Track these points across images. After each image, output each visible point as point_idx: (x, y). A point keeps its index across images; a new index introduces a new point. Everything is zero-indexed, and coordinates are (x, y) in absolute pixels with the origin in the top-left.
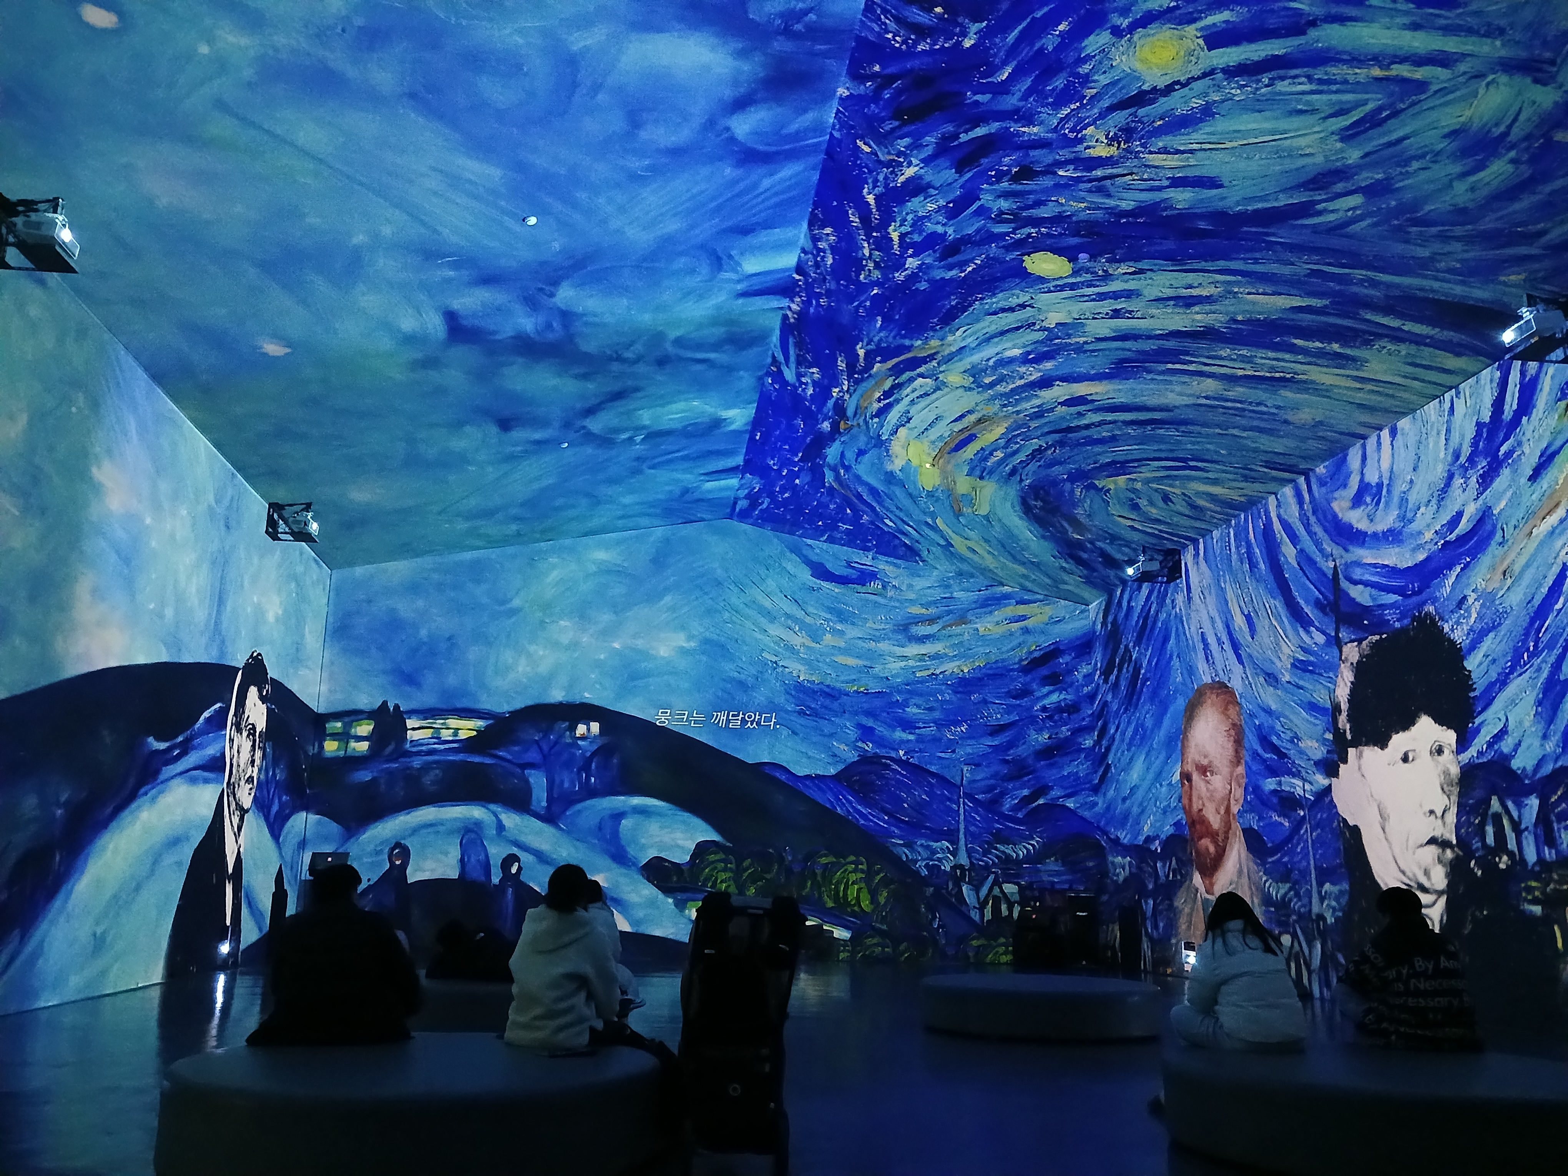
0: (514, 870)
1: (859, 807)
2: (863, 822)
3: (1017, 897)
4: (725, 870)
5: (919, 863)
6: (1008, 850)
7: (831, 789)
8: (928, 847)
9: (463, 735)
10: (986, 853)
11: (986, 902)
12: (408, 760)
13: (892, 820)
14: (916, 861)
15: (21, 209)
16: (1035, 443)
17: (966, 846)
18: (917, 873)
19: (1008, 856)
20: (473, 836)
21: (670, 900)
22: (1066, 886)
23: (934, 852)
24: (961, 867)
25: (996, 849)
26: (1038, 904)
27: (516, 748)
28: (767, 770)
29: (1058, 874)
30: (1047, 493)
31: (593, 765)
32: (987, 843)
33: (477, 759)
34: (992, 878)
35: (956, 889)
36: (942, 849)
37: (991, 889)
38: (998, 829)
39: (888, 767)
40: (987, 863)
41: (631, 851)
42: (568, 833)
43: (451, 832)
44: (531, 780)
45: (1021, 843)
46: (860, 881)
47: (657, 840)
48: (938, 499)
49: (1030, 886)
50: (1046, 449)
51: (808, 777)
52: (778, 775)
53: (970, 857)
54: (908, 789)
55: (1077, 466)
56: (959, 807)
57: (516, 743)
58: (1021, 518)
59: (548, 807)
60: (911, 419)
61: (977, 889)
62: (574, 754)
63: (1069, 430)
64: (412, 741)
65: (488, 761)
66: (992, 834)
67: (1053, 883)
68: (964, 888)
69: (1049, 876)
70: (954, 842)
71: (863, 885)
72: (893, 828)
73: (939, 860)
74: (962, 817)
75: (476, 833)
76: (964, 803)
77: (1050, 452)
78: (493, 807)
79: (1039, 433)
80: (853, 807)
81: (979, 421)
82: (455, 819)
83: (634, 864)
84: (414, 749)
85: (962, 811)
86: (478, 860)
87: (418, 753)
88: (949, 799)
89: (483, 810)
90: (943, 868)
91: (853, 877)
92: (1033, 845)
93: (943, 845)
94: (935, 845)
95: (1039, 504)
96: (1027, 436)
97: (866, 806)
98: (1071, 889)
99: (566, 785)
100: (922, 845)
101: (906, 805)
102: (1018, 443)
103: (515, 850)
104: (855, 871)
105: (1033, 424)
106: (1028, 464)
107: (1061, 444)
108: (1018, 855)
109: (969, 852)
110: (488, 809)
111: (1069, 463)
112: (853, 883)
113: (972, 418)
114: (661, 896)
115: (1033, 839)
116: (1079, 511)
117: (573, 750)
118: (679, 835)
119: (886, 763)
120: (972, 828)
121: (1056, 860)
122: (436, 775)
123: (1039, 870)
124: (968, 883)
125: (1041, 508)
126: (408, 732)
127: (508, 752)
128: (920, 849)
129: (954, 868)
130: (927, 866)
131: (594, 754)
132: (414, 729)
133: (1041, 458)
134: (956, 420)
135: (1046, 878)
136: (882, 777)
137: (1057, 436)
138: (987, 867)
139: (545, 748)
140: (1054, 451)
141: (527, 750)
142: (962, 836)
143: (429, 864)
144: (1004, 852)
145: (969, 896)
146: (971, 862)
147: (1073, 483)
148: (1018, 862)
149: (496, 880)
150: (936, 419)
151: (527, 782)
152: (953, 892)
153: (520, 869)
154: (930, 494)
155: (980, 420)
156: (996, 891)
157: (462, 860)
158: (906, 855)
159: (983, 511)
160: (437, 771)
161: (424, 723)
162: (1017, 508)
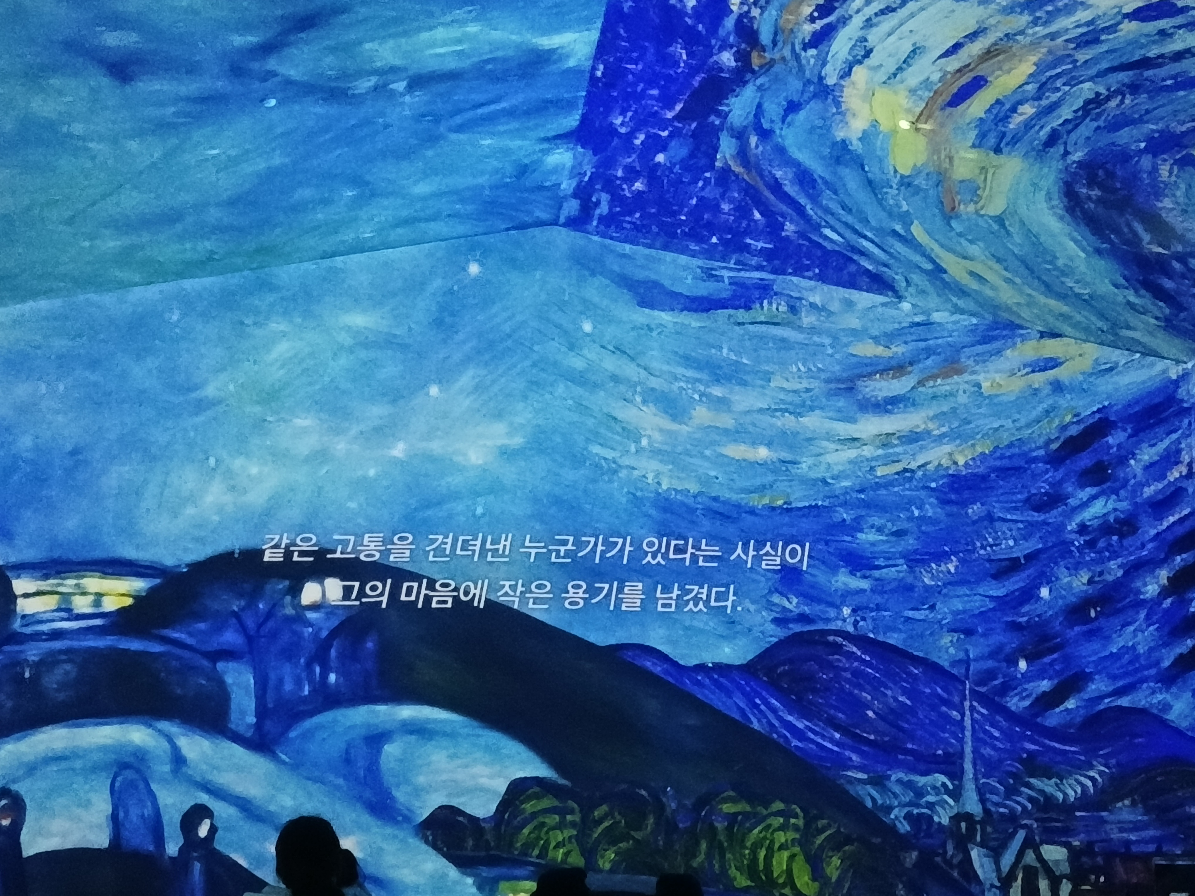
0: (203, 831)
1: (790, 718)
2: (795, 743)
3: (1065, 868)
4: (560, 826)
5: (896, 811)
6: (1048, 786)
7: (739, 687)
8: (909, 785)
9: (110, 605)
10: (1011, 792)
11: (1011, 877)
12: (17, 648)
13: (848, 741)
14: (889, 809)
16: (1087, 89)
17: (976, 779)
18: (892, 829)
19: (1049, 798)
20: (129, 774)
21: (470, 881)
22: (1152, 848)
23: (920, 793)
24: (968, 817)
25: (1029, 786)
26: (1102, 879)
27: (202, 626)
28: (629, 655)
29: (1136, 827)
30: (1110, 175)
31: (333, 653)
32: (1014, 775)
33: (135, 645)
34: (1021, 835)
35: (960, 857)
36: (934, 788)
37: (1020, 854)
38: (1030, 753)
39: (837, 648)
40: (1012, 810)
41: (400, 795)
42: (295, 767)
43: (95, 769)
44: (229, 680)
45: (1070, 774)
46: (793, 845)
47: (444, 777)
48: (918, 190)
49: (1088, 848)
50: (1108, 99)
51: (701, 668)
52: (648, 664)
53: (983, 801)
54: (876, 686)
55: (1161, 126)
56: (963, 715)
57: (199, 617)
58: (1061, 218)
59: (258, 726)
60: (871, 51)
61: (996, 854)
62: (299, 635)
63: (1145, 63)
64: (24, 616)
65: (156, 648)
66: (1021, 761)
67: (1128, 843)
68: (974, 853)
69: (1121, 830)
70: (956, 775)
71: (797, 849)
72: (847, 753)
73: (931, 806)
74: (968, 734)
75: (138, 771)
76: (972, 709)
77: (1113, 103)
78: (164, 725)
79: (1093, 72)
80: (781, 719)
81: (989, 54)
82: (104, 749)
83: (407, 819)
84: (28, 630)
85: (968, 722)
86: (143, 816)
87: (36, 637)
88: (946, 703)
89: (150, 731)
90: (936, 819)
91: (781, 837)
92: (1092, 779)
93: (936, 780)
94: (922, 780)
95: (1095, 193)
96: (1073, 78)
97: (804, 715)
98: (1159, 852)
99: (288, 686)
100: (899, 781)
101: (870, 713)
102: (1058, 89)
103: (204, 798)
104: (783, 828)
105: (1082, 56)
106: (1076, 126)
107: (1134, 88)
108: (1065, 794)
109: (982, 792)
110: (155, 729)
111: (1147, 122)
112: (782, 847)
113: (976, 48)
114: (453, 872)
115: (1091, 767)
116: (1167, 203)
117: (296, 627)
118: (479, 769)
119: (835, 643)
120: (987, 751)
121: (1134, 804)
122: (67, 673)
123: (1104, 821)
124: (982, 845)
125: (1099, 201)
126: (20, 601)
127: (190, 634)
128: (897, 789)
129: (957, 818)
130: (908, 817)
131: (334, 633)
132: (26, 596)
133: (1099, 115)
134: (947, 54)
135: (1115, 835)
136: (830, 666)
137: (1124, 77)
138: (1012, 819)
139: (250, 623)
140: (1122, 102)
141: (219, 629)
142: (968, 766)
143: (58, 825)
144: (1042, 792)
145: (982, 866)
146: (986, 811)
147: (1155, 156)
148: (1067, 808)
149: (172, 848)
150: (914, 51)
151: (221, 684)
152: (955, 861)
153: (213, 829)
154: (906, 183)
155: (988, 52)
156: (1030, 858)
157: (114, 817)
158: (873, 799)
159: (995, 208)
160: (68, 667)
161: (44, 585)
162: (1055, 202)
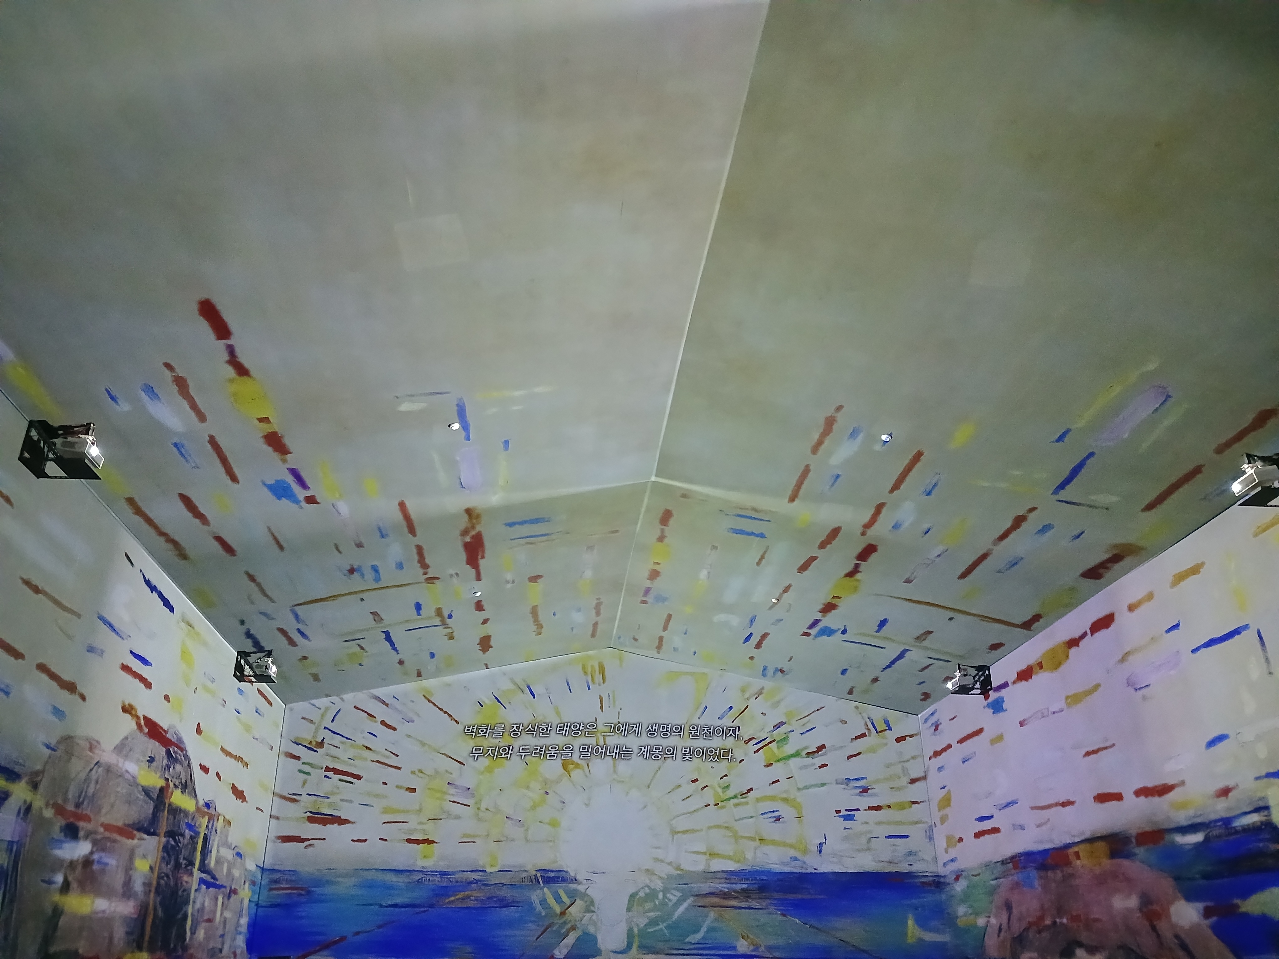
15: (61, 432)
